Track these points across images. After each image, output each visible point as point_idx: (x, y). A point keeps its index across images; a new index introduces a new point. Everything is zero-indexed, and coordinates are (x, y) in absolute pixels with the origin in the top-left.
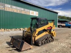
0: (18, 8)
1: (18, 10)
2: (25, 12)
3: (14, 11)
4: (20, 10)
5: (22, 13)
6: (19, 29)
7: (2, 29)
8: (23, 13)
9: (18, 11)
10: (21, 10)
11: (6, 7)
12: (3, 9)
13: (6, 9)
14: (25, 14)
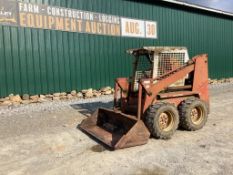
0: (72, 13)
1: (69, 22)
2: (101, 28)
3: (54, 26)
4: (80, 21)
5: (88, 30)
6: (80, 95)
7: (15, 95)
8: (94, 32)
9: (69, 26)
10: (84, 21)
11: (21, 15)
12: (13, 20)
13: (25, 22)
14: (100, 33)
